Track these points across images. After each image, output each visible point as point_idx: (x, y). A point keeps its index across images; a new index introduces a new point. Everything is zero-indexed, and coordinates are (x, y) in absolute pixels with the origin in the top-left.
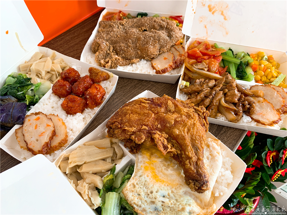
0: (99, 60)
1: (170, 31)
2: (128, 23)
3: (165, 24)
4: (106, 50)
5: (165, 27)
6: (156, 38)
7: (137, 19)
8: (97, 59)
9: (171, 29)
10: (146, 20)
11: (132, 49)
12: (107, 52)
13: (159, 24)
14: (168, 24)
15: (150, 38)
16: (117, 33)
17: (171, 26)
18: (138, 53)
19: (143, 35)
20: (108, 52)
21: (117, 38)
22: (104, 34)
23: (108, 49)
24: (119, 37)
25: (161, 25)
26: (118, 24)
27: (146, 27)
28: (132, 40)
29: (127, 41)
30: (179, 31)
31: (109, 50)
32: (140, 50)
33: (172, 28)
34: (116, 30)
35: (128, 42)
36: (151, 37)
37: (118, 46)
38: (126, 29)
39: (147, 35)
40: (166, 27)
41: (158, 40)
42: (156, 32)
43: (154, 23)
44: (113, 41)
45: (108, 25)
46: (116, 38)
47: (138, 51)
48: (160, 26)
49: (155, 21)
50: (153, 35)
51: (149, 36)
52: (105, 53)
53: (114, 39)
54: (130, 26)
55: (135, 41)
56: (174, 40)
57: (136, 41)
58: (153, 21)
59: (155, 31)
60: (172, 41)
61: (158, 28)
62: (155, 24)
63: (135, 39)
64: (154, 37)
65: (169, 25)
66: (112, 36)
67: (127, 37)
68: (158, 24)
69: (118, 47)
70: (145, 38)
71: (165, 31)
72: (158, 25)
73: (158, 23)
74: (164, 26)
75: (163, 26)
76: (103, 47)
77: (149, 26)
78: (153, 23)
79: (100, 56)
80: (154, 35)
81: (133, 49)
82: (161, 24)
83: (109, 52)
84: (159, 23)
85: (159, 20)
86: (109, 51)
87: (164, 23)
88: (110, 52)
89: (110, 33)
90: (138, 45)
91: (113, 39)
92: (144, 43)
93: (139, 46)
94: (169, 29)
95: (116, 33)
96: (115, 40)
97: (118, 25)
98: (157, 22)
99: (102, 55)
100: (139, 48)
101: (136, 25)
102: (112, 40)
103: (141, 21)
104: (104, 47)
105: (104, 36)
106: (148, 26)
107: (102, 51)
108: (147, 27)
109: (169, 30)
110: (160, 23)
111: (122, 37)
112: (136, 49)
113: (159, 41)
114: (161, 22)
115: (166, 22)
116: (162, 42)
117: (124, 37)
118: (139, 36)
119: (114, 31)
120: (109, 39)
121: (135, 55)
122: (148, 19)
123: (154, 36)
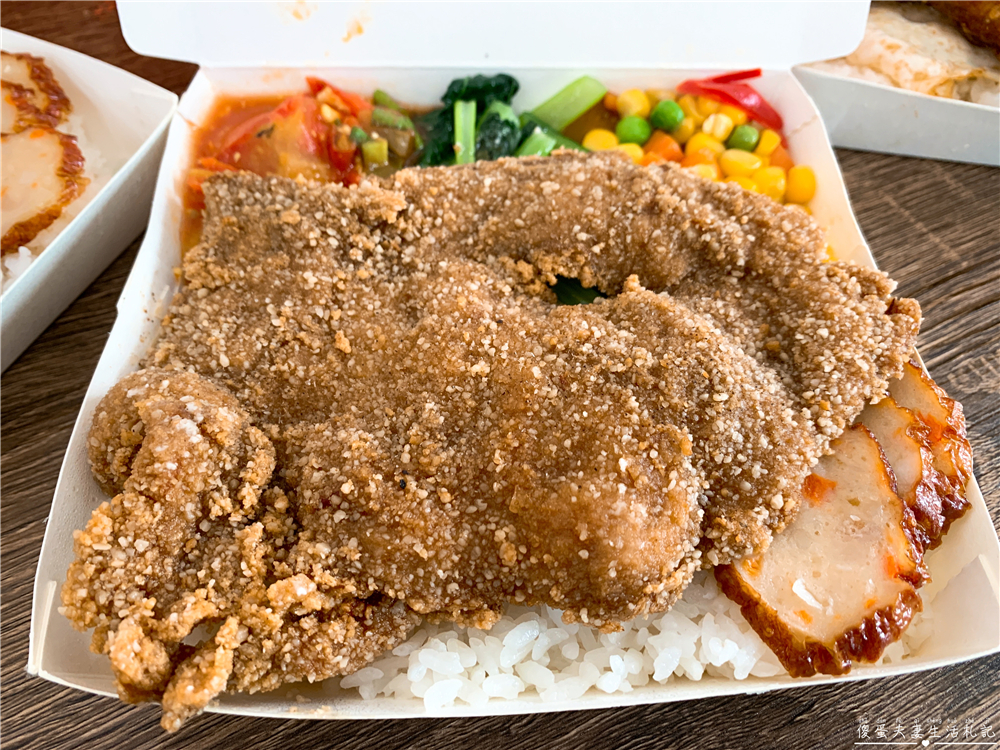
0: (103, 599)
1: (783, 306)
2: (428, 202)
3: (738, 241)
4: (199, 487)
5: (741, 262)
6: (676, 400)
7: (510, 172)
8: (83, 593)
9: (786, 282)
10: (577, 192)
11: (439, 503)
12: (206, 511)
13: (691, 235)
14: (761, 240)
15: (617, 399)
16: (337, 314)
17: (794, 255)
18: (494, 546)
19: (552, 350)
20: (216, 511)
21: (330, 368)
22: (214, 320)
23: (224, 476)
24: (343, 356)
25: (706, 245)
26: (344, 221)
27: (573, 258)
28: (447, 396)
29: (401, 402)
30: (863, 307)
31: (234, 482)
32: (514, 518)
33: (802, 274)
34: (326, 279)
35: (409, 411)
36: (623, 378)
37: (320, 453)
38: (411, 268)
39: (591, 362)
40: (748, 269)
41: (690, 421)
42: (666, 329)
43: (644, 223)
44: (290, 393)
45: (261, 227)
46: (322, 356)
47: (500, 535)
48: (693, 250)
49: (653, 209)
50: (645, 359)
51: (604, 373)
52: (182, 514)
53: (301, 373)
54: (444, 233)
55: (477, 412)
56: (834, 406)
57: (488, 411)
58: (639, 209)
59: (661, 310)
60: (815, 417)
61: (681, 268)
62: (657, 232)
63: (477, 393)
64: (651, 386)
65: (772, 249)
66: (284, 343)
67: (408, 362)
68: (683, 234)
69: (314, 462)
70: (563, 384)
71: (739, 306)
72: (683, 242)
73: (677, 225)
74: (732, 258)
75: (722, 256)
76: (172, 466)
77: (606, 250)
78: (636, 230)
79: (119, 559)
80: (651, 361)
81: (446, 497)
82: (707, 237)
83: (222, 504)
84: (687, 225)
85: (684, 197)
86: (227, 503)
87: (731, 227)
88: (238, 503)
89: (270, 309)
90: (500, 462)
91: (293, 373)
92: (561, 448)
93: (506, 475)
94: (776, 281)
95: (320, 312)
96: (303, 380)
97: (339, 230)
98: (674, 222)
99: (141, 545)
100: (508, 491)
101: (496, 235)
102: (280, 373)
103: (539, 192)
104: (179, 461)
105: (215, 333)
106: (597, 249)
107: (151, 499)
108: (581, 259)
109: (775, 290)
110: (699, 228)
111: (368, 348)
112: (482, 505)
113: (701, 427)
114: (710, 215)
115: (745, 219)
116: (729, 439)
117: (385, 357)
118: (513, 364)
119: (305, 294)
120: (254, 366)
121: (462, 566)
122: (593, 180)
123: (656, 371)
